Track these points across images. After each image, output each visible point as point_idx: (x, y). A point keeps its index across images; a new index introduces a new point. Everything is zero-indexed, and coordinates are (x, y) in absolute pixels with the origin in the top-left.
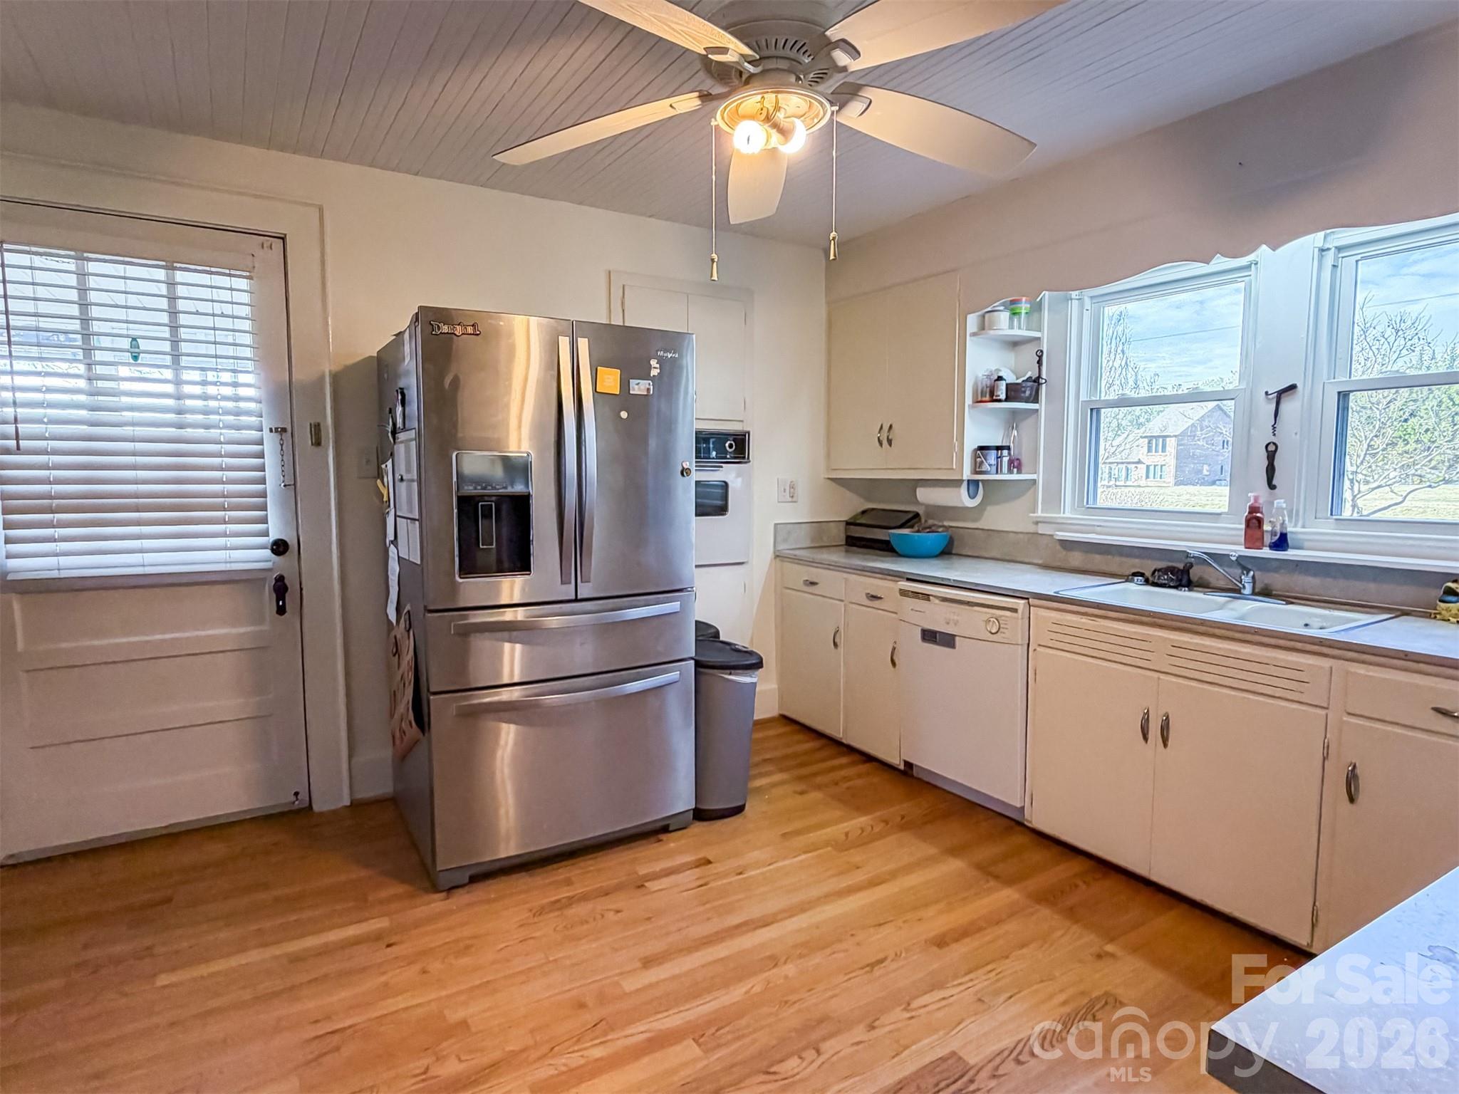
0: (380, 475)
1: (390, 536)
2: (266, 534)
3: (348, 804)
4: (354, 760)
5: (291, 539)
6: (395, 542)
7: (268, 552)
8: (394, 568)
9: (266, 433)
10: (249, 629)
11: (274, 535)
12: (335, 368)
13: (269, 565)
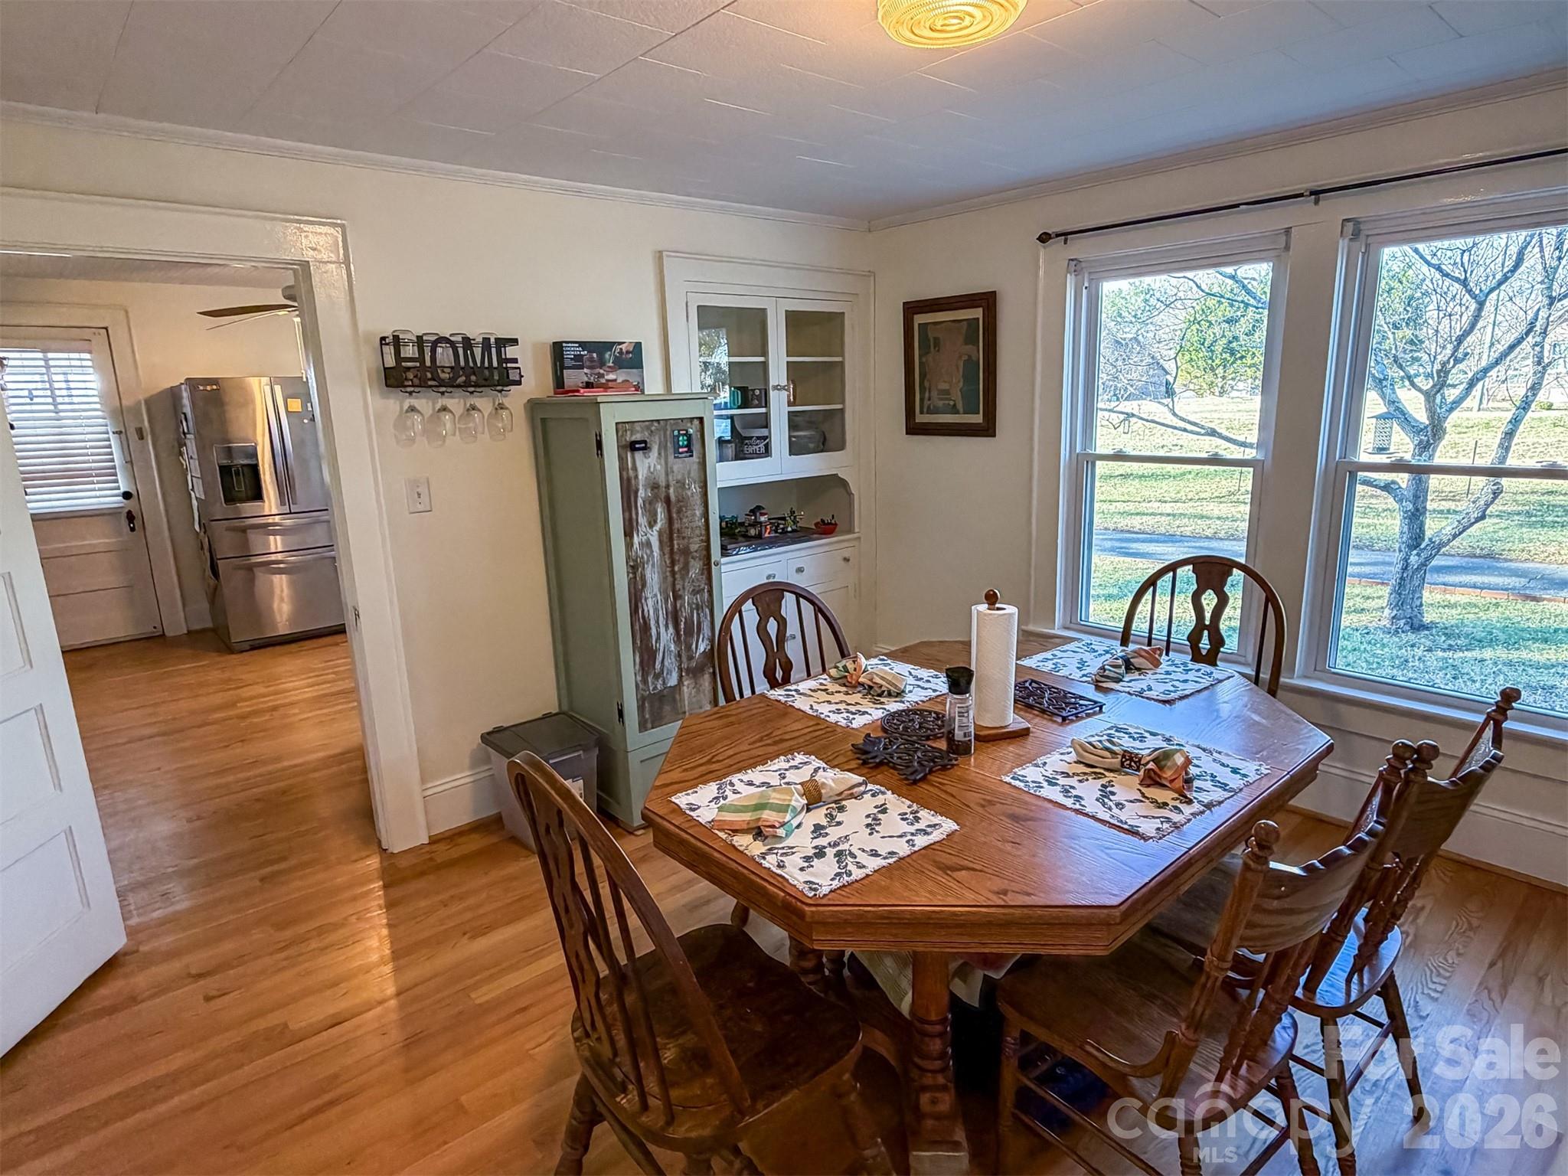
0: (181, 454)
1: (190, 487)
2: (119, 488)
3: (186, 632)
4: (187, 609)
5: (132, 490)
6: (193, 490)
7: (121, 498)
8: (195, 503)
9: (111, 435)
10: (114, 540)
11: (122, 490)
12: (147, 395)
13: (121, 505)
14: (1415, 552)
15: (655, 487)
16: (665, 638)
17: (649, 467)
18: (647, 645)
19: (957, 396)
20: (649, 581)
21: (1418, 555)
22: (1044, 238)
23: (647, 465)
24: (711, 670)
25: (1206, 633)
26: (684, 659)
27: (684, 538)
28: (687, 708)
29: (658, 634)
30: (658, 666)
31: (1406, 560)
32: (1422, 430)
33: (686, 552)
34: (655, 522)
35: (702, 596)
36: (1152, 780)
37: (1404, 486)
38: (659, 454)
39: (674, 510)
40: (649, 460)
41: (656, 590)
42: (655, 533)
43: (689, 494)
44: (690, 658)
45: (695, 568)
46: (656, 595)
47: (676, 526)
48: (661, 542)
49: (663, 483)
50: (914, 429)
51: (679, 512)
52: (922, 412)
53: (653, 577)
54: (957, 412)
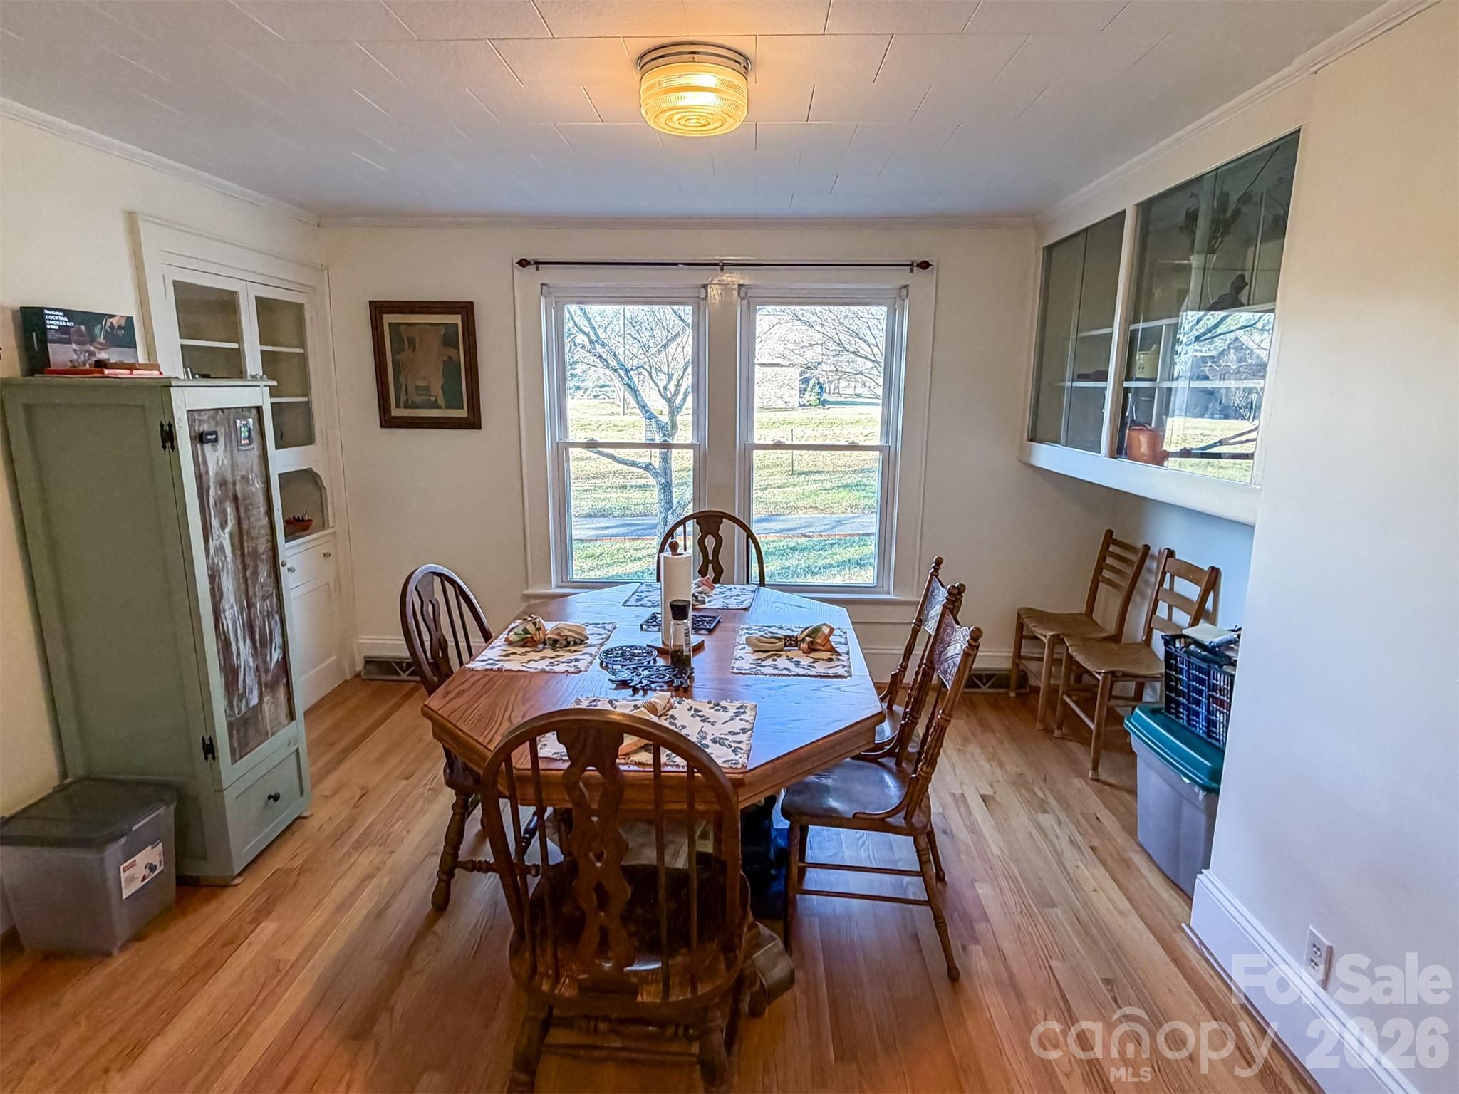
14: (670, 512)
15: (222, 484)
16: (244, 652)
17: (218, 462)
18: (230, 664)
19: (437, 391)
20: (225, 590)
21: (672, 514)
22: (523, 263)
23: (215, 457)
24: (284, 681)
25: (710, 565)
26: (263, 674)
27: (252, 539)
28: (269, 728)
29: (238, 649)
30: (240, 685)
31: (665, 518)
32: (663, 427)
33: (255, 555)
34: (226, 523)
35: (271, 602)
36: (812, 649)
37: (657, 466)
38: (226, 447)
39: (242, 509)
40: (217, 454)
41: (232, 600)
42: (227, 536)
43: (254, 490)
44: (267, 671)
45: (264, 570)
46: (232, 606)
47: (245, 527)
48: (232, 545)
49: (229, 479)
50: (388, 422)
51: (246, 510)
52: (398, 406)
53: (228, 585)
54: (439, 407)
